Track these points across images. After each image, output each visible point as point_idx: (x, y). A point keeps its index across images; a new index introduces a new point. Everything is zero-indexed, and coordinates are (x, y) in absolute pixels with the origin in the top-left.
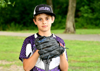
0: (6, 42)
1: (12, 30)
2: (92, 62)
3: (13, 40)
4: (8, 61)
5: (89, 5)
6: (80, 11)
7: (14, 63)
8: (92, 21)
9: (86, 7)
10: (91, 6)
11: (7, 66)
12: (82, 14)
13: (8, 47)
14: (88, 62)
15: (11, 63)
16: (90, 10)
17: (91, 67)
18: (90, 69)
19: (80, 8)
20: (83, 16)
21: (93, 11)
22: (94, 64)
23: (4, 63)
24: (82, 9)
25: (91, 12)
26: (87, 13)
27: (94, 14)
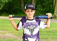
0: (2, 21)
1: (4, 16)
2: (44, 32)
3: (5, 20)
4: (4, 31)
5: (41, 4)
6: (37, 7)
7: (7, 32)
8: (43, 12)
9: (40, 5)
10: (42, 5)
11: (4, 33)
12: (38, 8)
13: (3, 24)
14: (43, 32)
15: (5, 32)
16: (42, 7)
17: (44, 34)
18: (44, 35)
19: (37, 5)
20: (38, 10)
21: (43, 7)
22: (45, 33)
23: (2, 32)
24: (38, 6)
25: (42, 8)
26: (40, 8)
27: (44, 9)
